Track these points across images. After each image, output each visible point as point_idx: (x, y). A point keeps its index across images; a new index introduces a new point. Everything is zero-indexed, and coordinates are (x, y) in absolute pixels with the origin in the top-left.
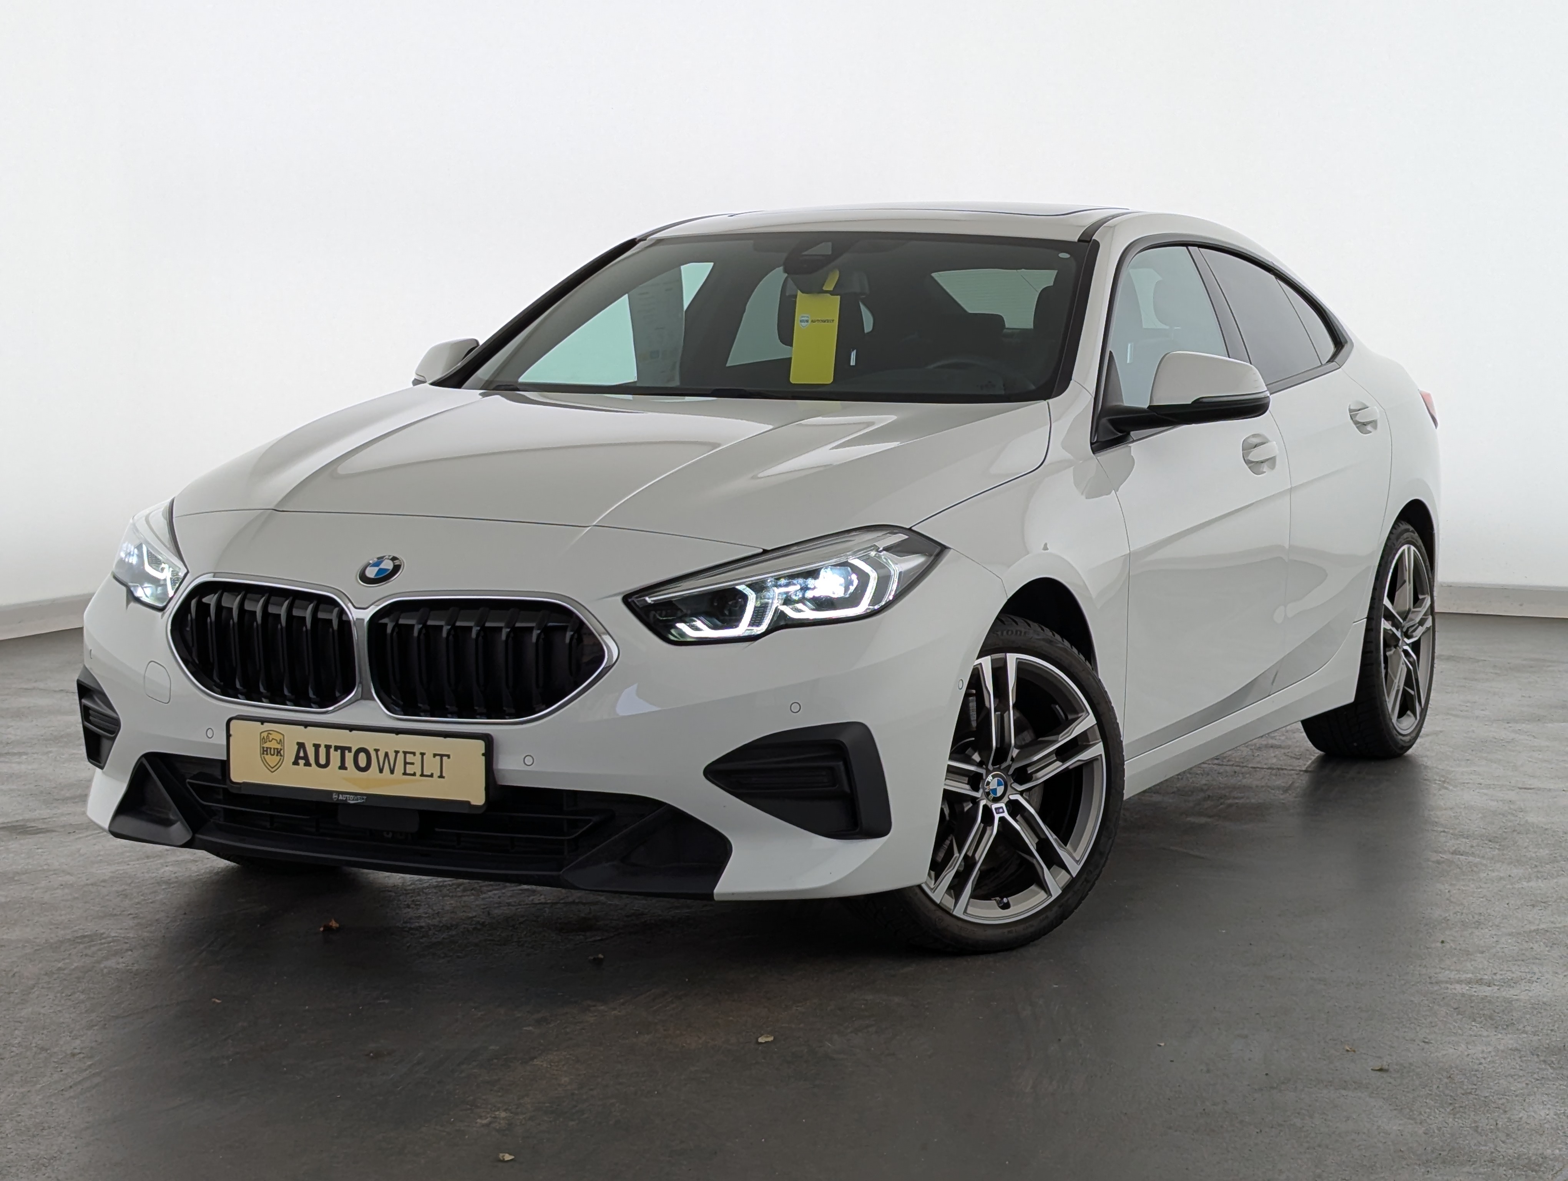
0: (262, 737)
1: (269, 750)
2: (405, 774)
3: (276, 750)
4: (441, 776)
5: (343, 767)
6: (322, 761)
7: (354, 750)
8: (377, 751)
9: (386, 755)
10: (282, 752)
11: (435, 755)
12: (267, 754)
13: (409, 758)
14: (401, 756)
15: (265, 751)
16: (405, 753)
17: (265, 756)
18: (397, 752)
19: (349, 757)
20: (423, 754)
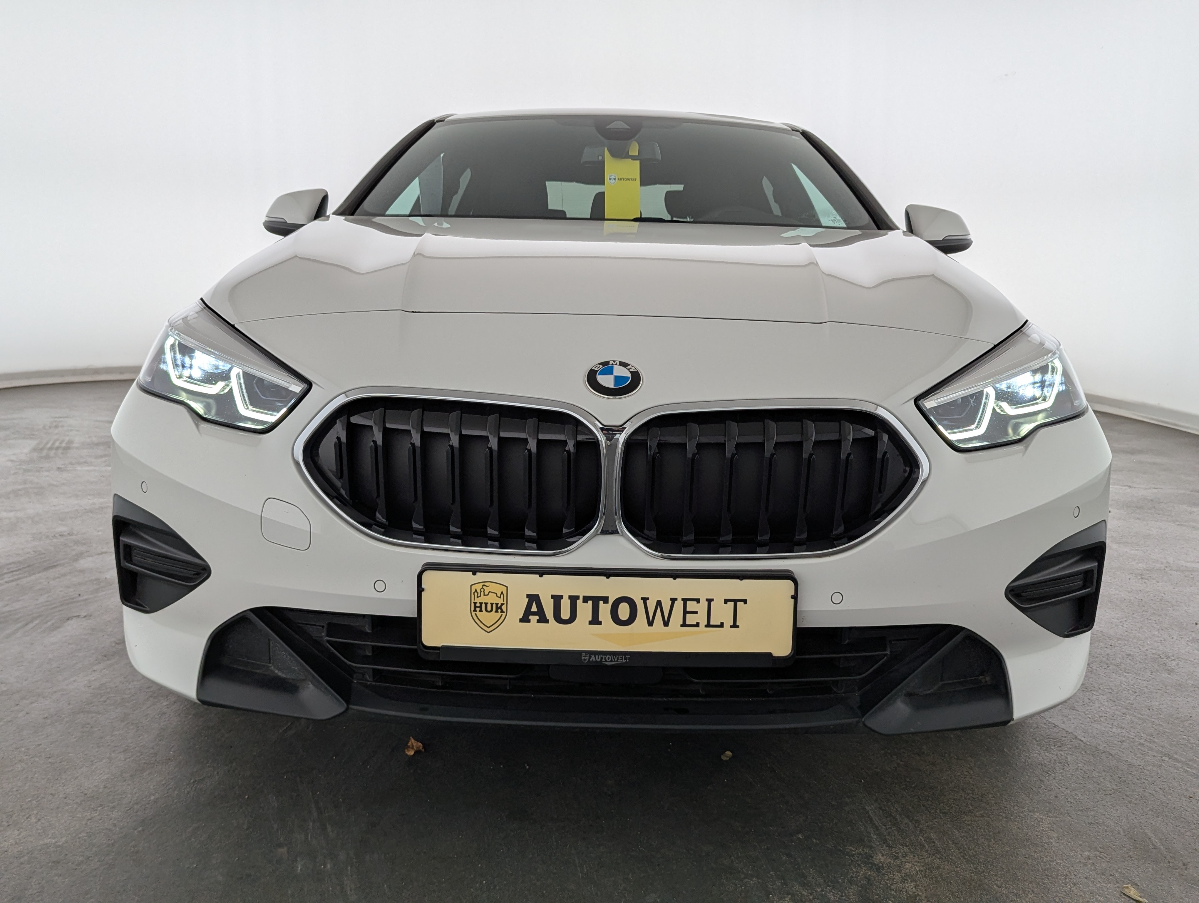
0: (473, 591)
1: (483, 605)
2: (684, 625)
3: (494, 606)
4: (735, 625)
5: (595, 620)
6: (565, 614)
7: (611, 601)
8: (645, 600)
9: (659, 603)
10: (504, 608)
11: (726, 601)
12: (481, 611)
13: (691, 606)
14: (679, 605)
15: (477, 607)
16: (685, 600)
17: (478, 613)
18: (673, 600)
19: (605, 610)
20: (709, 601)
